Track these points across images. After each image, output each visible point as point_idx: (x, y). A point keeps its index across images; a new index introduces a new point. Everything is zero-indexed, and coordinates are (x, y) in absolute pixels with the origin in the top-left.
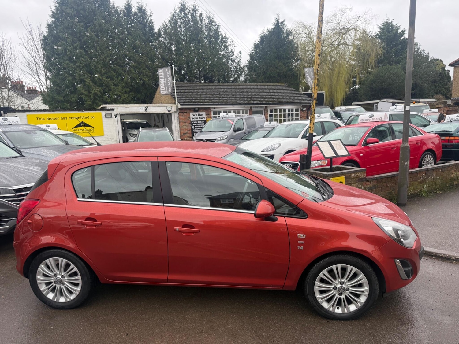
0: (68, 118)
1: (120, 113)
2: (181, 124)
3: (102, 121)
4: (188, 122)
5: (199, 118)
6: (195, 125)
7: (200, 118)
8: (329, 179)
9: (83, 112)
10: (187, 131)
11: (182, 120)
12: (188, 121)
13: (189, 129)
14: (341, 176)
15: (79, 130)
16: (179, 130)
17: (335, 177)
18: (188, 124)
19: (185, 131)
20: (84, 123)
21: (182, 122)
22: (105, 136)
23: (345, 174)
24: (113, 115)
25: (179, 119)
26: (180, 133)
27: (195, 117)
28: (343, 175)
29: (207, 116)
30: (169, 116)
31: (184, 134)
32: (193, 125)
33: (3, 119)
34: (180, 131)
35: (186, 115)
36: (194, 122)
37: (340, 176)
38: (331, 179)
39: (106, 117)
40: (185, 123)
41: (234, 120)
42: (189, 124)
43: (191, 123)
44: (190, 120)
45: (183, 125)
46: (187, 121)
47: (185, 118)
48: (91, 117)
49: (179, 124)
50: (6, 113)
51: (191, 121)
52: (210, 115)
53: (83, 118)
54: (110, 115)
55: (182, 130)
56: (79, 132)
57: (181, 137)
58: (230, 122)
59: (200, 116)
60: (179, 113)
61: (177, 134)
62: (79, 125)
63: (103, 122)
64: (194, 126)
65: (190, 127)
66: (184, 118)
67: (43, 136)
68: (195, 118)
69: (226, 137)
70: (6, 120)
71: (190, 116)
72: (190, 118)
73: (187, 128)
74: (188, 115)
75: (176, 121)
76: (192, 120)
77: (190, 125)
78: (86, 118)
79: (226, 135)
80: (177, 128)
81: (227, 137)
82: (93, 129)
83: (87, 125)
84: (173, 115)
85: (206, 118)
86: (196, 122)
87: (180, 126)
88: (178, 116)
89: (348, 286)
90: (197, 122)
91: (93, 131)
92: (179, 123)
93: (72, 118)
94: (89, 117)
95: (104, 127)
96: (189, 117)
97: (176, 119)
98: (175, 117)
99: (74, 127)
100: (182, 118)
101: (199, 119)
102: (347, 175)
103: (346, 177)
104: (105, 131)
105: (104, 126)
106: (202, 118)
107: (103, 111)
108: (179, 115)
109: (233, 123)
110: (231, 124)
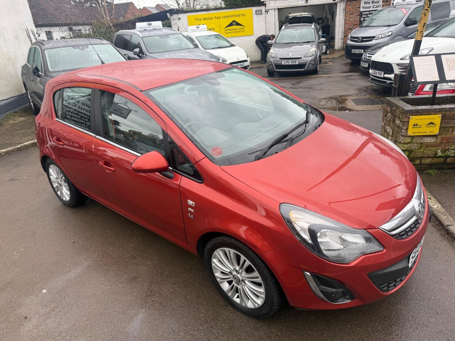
0: (221, 17)
1: (278, 8)
2: (348, 16)
3: (252, 19)
4: (356, 14)
5: (372, 7)
6: (366, 16)
7: (374, 7)
8: (408, 116)
9: (235, 10)
10: (354, 25)
11: (349, 11)
12: (357, 11)
13: (356, 22)
14: (434, 113)
15: (230, 30)
16: (343, 24)
17: (422, 115)
18: (356, 16)
19: (351, 25)
20: (236, 22)
21: (348, 14)
22: (254, 36)
23: (444, 111)
24: (264, 11)
25: (345, 9)
26: (345, 28)
27: (367, 5)
28: (438, 113)
29: (383, 4)
30: (334, 6)
31: (348, 29)
32: (363, 16)
33: (148, 24)
34: (345, 25)
35: (355, 4)
36: (365, 13)
37: (432, 113)
38: (411, 117)
39: (256, 14)
40: (352, 15)
41: (410, 8)
42: (358, 15)
43: (361, 14)
44: (360, 10)
45: (350, 18)
46: (355, 12)
47: (354, 8)
48: (242, 14)
49: (344, 17)
50: (172, 16)
51: (360, 12)
52: (389, 2)
53: (234, 16)
54: (260, 11)
55: (347, 24)
56: (230, 31)
57: (344, 33)
58: (404, 11)
59: (374, 4)
60: (346, 2)
61: (340, 30)
62: (231, 25)
63: (254, 20)
64: (364, 18)
65: (359, 20)
66: (352, 8)
67: (177, 40)
68: (365, 8)
69: (390, 34)
70: (150, 25)
71: (360, 6)
72: (360, 8)
73: (354, 21)
74: (358, 4)
75: (342, 12)
76: (362, 10)
77: (359, 17)
78: (237, 16)
79: (391, 31)
80: (341, 22)
81: (392, 34)
82: (243, 29)
83: (238, 24)
84: (338, 5)
85: (383, 6)
86: (367, 13)
87: (345, 20)
88: (345, 6)
89: (244, 278)
90: (369, 13)
91: (243, 30)
92: (344, 15)
93: (225, 17)
94: (240, 15)
95: (254, 26)
96: (358, 6)
97: (341, 10)
98: (341, 8)
99: (226, 26)
100: (349, 8)
101: (372, 9)
102: (448, 113)
103: (442, 117)
104: (254, 30)
105: (254, 24)
106: (377, 7)
107: (254, 7)
108: (346, 4)
109: (406, 14)
110: (403, 15)
